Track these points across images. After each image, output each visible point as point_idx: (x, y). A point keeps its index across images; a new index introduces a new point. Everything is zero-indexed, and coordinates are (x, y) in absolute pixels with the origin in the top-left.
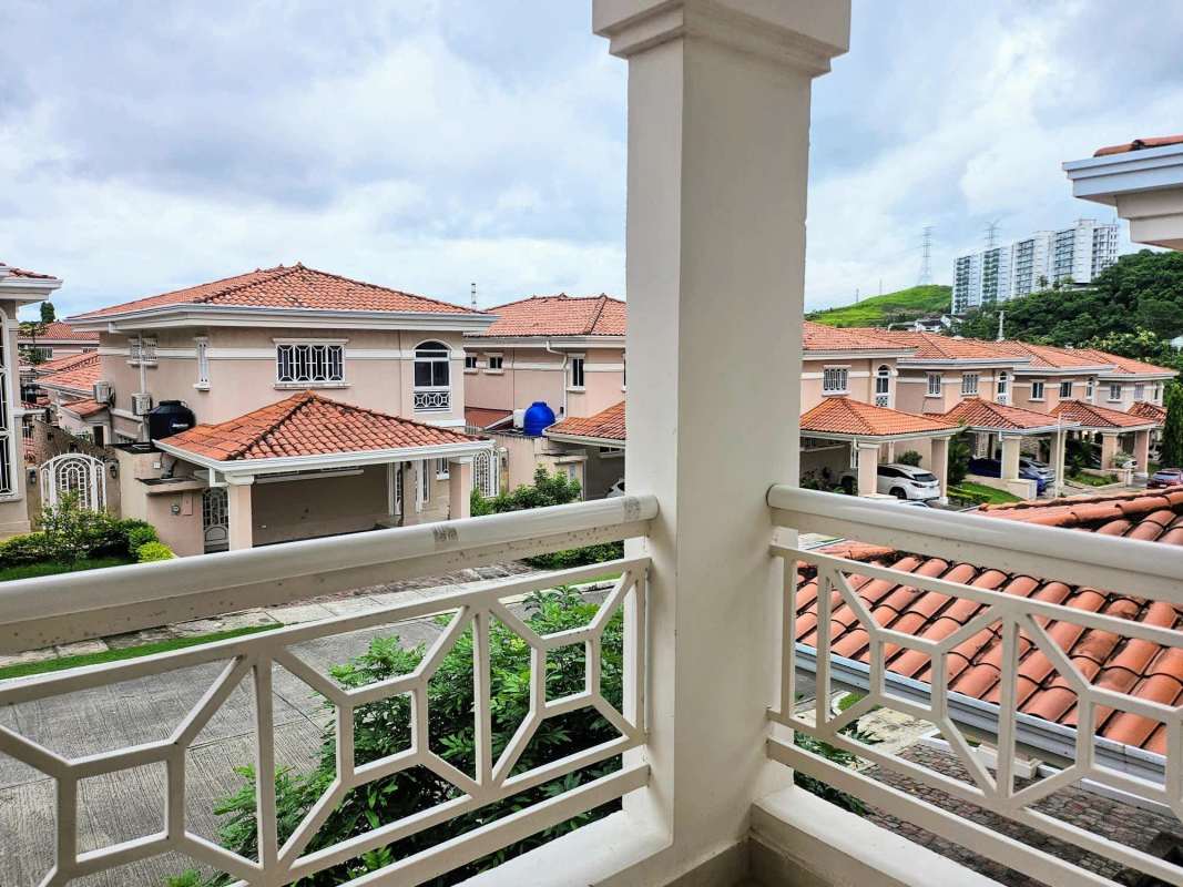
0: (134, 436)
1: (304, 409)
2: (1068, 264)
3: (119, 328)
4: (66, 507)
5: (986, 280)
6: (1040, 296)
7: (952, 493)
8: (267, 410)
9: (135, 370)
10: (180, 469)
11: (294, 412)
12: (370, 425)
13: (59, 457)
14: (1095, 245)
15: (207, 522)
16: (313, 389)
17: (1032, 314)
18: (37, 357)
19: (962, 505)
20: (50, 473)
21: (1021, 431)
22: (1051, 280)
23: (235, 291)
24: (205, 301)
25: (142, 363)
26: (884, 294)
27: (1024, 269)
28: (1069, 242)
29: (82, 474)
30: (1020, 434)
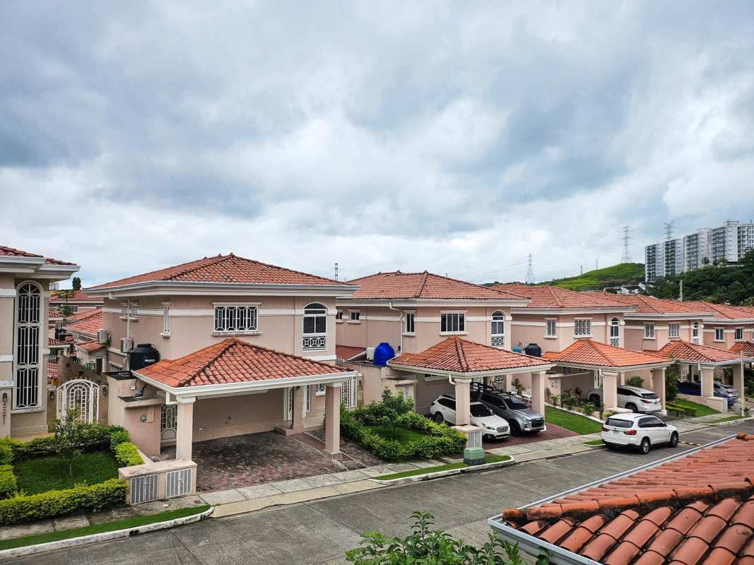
0: (121, 366)
1: (231, 350)
2: (722, 249)
3: (116, 296)
4: (70, 419)
5: (667, 260)
6: (705, 270)
7: (669, 407)
8: (207, 350)
9: (124, 322)
10: (148, 390)
11: (224, 352)
12: (274, 361)
13: (71, 381)
14: (739, 237)
15: (163, 426)
16: (237, 336)
17: (700, 282)
18: (68, 311)
19: (677, 415)
20: (63, 393)
21: (713, 363)
22: (711, 260)
23: (190, 272)
24: (171, 279)
25: (129, 318)
26: (599, 269)
27: (693, 253)
28: (722, 235)
29: (84, 394)
30: (713, 366)
